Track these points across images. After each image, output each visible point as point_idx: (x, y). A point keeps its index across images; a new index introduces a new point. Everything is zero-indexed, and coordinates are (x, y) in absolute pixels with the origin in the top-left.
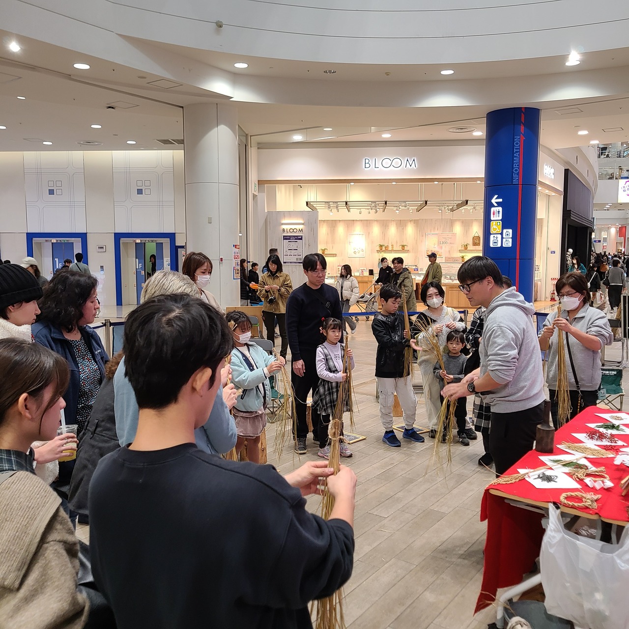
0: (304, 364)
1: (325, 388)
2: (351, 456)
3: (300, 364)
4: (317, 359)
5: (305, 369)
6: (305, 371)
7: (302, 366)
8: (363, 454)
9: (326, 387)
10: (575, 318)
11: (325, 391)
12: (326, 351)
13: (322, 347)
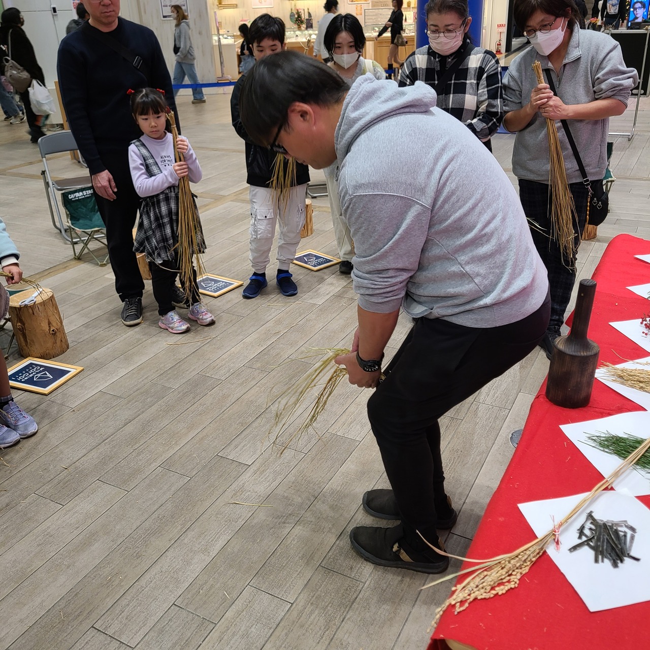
0: (111, 177)
1: (149, 217)
2: (212, 323)
3: (104, 177)
4: (132, 165)
5: (117, 186)
6: (116, 190)
7: (109, 181)
8: (234, 317)
9: (152, 215)
10: (565, 65)
11: (151, 222)
12: (144, 151)
13: (137, 143)
